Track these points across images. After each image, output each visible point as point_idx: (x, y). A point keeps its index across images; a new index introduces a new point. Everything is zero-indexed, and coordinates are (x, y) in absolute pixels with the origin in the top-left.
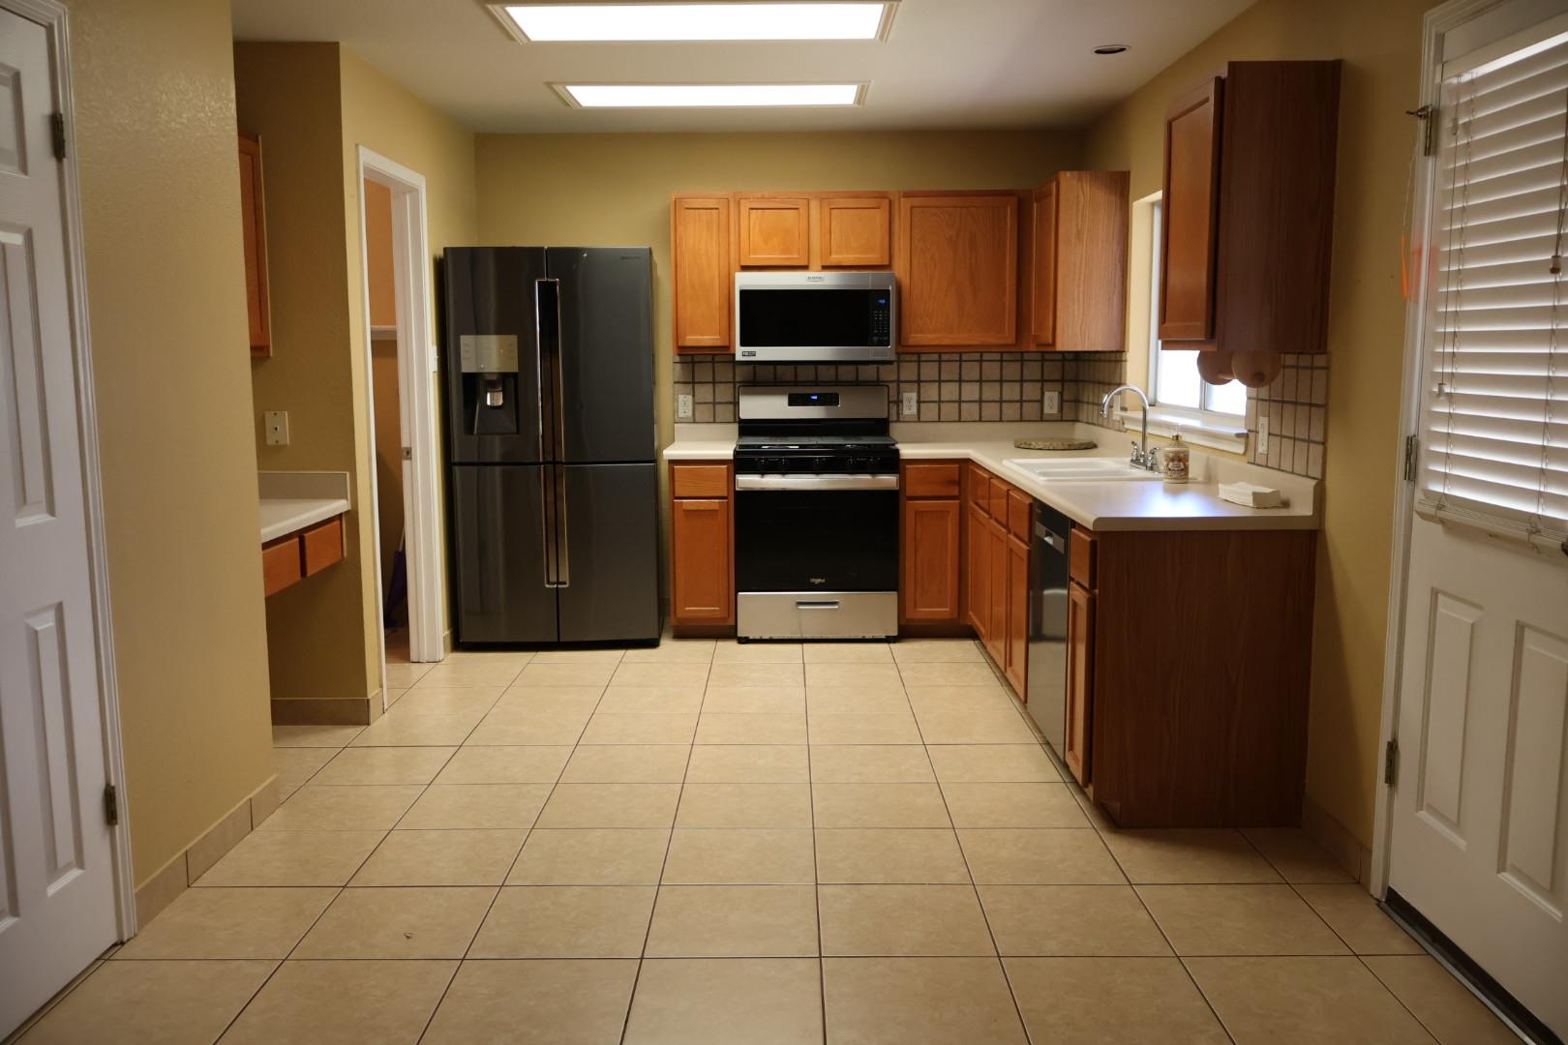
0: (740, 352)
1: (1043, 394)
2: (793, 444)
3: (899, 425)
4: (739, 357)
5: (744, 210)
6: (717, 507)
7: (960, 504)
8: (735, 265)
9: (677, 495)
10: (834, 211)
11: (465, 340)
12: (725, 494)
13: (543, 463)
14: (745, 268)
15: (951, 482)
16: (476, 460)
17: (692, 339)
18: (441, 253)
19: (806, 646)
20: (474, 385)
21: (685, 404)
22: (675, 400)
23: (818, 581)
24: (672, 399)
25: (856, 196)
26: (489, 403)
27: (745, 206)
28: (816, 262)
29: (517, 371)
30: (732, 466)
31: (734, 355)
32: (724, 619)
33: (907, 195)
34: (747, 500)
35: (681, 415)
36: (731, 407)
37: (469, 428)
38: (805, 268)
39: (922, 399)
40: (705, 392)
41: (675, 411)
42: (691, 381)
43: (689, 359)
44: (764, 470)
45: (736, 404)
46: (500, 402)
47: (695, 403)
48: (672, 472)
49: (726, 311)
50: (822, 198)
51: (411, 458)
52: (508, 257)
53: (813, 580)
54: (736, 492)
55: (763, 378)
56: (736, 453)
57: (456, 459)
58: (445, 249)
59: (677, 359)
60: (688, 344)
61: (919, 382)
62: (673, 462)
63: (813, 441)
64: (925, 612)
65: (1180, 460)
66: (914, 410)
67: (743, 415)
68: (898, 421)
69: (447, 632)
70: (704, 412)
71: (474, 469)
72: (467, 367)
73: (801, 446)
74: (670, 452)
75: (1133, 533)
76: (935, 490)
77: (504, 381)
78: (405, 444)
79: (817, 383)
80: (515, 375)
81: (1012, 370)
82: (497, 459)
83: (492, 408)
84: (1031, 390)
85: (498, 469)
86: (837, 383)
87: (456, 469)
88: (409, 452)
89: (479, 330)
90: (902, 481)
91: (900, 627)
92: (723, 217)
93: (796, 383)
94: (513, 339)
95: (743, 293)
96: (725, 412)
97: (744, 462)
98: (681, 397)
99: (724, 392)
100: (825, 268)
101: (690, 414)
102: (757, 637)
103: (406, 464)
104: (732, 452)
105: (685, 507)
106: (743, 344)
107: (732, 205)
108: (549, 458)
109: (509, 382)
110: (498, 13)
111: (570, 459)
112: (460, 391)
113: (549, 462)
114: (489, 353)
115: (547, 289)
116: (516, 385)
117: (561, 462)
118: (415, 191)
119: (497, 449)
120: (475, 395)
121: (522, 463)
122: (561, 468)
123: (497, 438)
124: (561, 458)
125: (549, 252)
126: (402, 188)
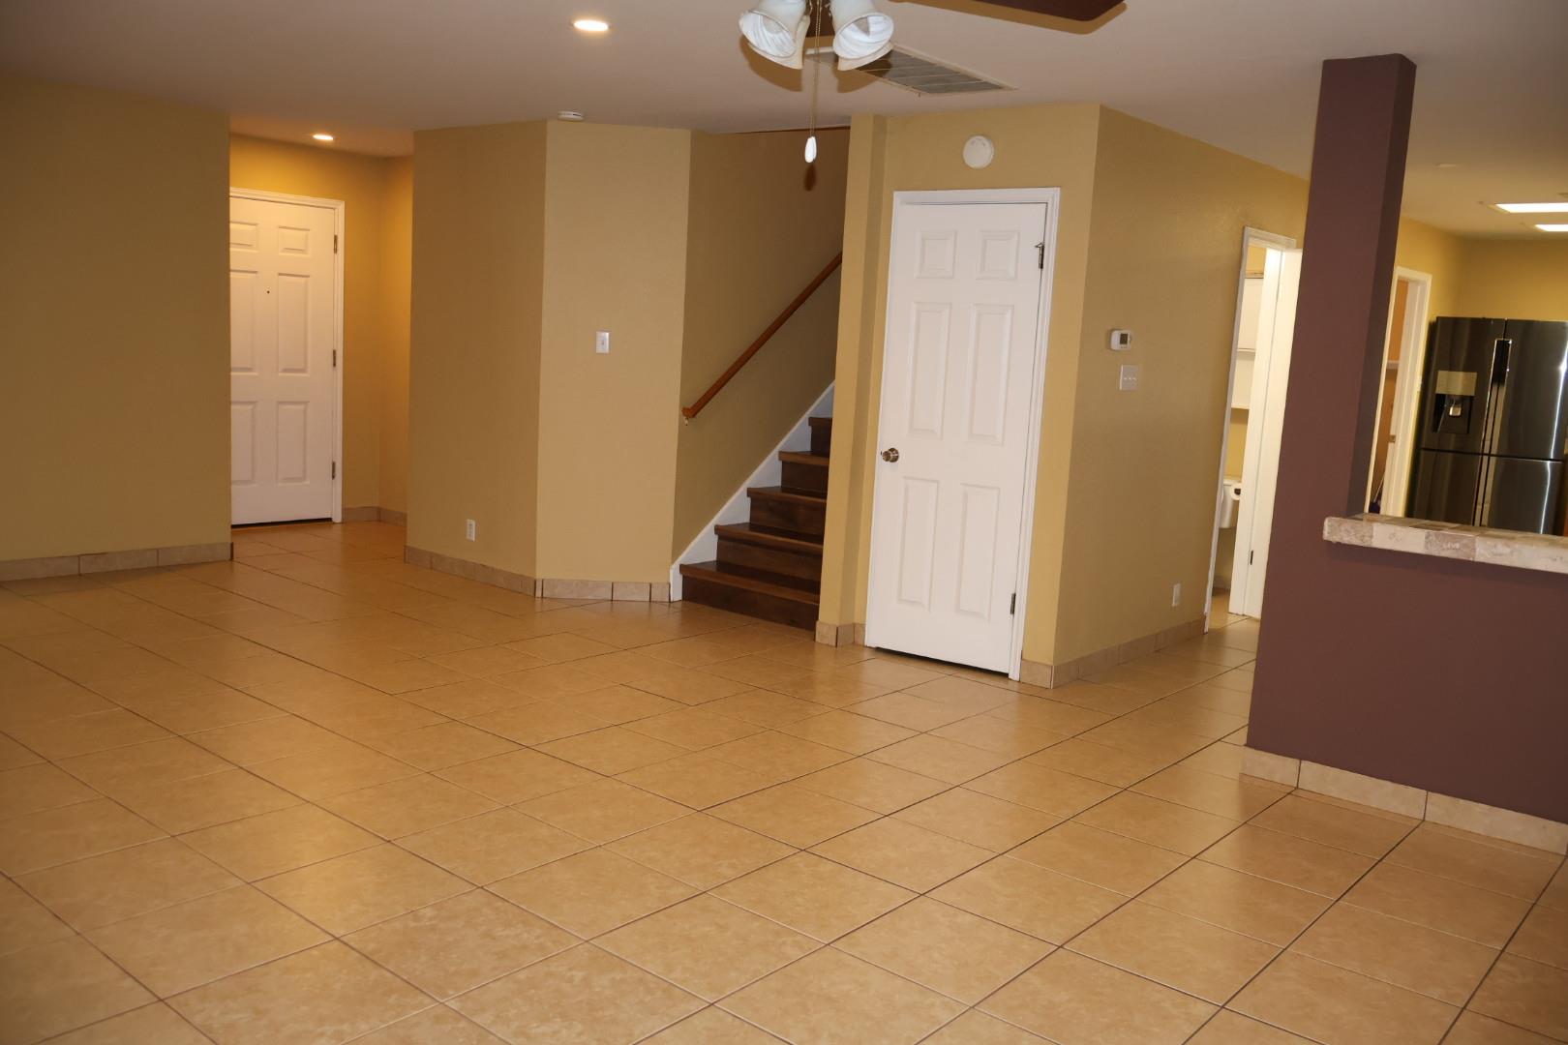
11: (1441, 373)
13: (1483, 454)
16: (1436, 447)
18: (1434, 319)
20: (1441, 401)
26: (1451, 413)
29: (1473, 394)
37: (1435, 428)
46: (1459, 414)
51: (1394, 442)
52: (1479, 325)
57: (1423, 446)
58: (1437, 318)
71: (1434, 453)
72: (1440, 390)
77: (1462, 400)
78: (1392, 433)
80: (1471, 397)
82: (1451, 448)
83: (1452, 416)
85: (1450, 455)
87: (1422, 452)
88: (1394, 437)
89: (1452, 368)
94: (1474, 375)
103: (1391, 445)
108: (1486, 451)
109: (1468, 402)
110: (1491, 206)
111: (1501, 453)
112: (1432, 404)
113: (1486, 454)
114: (1456, 383)
115: (1503, 346)
116: (1472, 405)
117: (1493, 455)
118: (1424, 283)
119: (1452, 442)
120: (1442, 408)
121: (1468, 453)
122: (1493, 460)
123: (1453, 436)
124: (1494, 452)
125: (1507, 322)
126: (1417, 282)
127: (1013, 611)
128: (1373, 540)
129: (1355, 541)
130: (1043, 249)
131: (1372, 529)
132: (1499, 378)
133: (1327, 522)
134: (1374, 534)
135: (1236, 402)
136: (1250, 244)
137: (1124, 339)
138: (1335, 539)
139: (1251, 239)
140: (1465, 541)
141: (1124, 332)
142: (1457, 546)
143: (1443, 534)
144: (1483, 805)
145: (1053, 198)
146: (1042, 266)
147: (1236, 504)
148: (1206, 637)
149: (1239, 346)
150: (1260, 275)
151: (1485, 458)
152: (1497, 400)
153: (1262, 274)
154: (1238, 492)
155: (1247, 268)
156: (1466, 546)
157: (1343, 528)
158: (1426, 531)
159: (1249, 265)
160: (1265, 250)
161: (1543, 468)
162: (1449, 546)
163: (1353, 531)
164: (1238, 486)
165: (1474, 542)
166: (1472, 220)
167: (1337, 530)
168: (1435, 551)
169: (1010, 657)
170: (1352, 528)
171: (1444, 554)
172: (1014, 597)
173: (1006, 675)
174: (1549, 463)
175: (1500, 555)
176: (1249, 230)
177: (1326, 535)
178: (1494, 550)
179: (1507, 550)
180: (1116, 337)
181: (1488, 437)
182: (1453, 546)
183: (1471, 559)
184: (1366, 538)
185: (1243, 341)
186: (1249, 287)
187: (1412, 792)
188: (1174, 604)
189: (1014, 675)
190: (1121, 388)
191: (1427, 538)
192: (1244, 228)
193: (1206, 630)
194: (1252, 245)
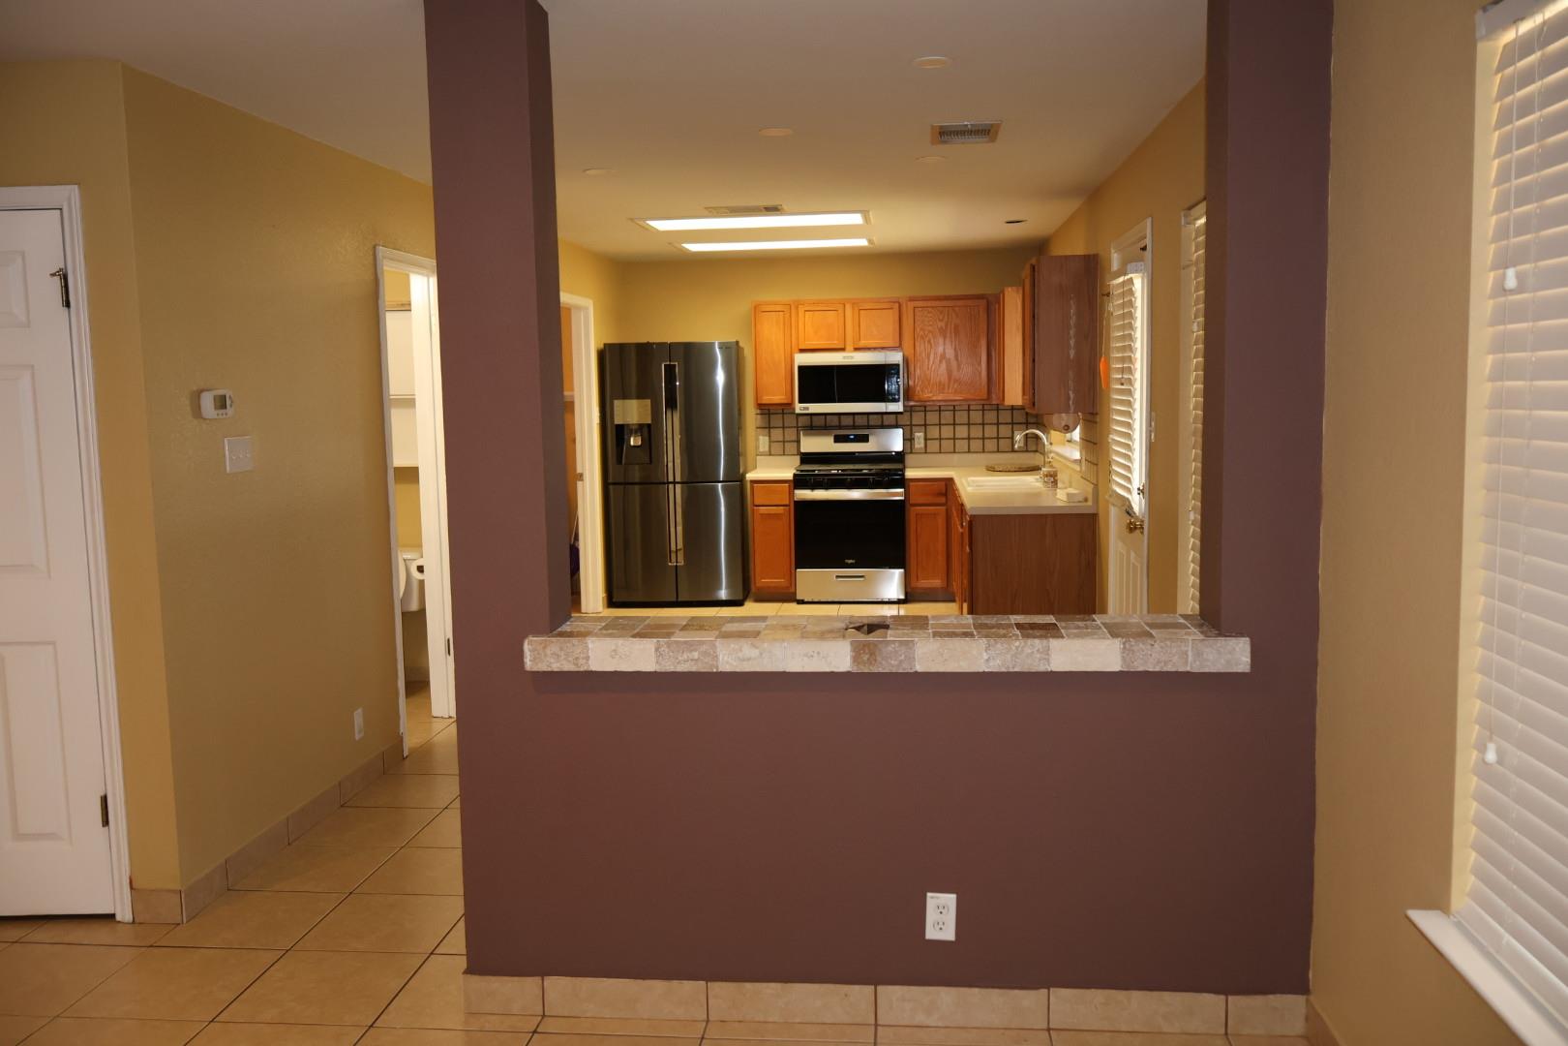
0: (799, 408)
1: (1013, 433)
2: (834, 469)
3: (911, 455)
4: (798, 411)
5: (801, 314)
6: (782, 512)
7: (947, 510)
8: (795, 348)
9: (756, 503)
10: (862, 312)
11: (617, 403)
12: (787, 503)
13: (669, 483)
14: (802, 351)
15: (940, 494)
16: (622, 481)
17: (767, 399)
18: (602, 346)
19: (842, 606)
20: (622, 431)
21: (763, 442)
22: (757, 440)
23: (850, 561)
24: (756, 440)
25: (878, 301)
26: (632, 443)
27: (801, 309)
28: (849, 346)
29: (650, 422)
30: (792, 485)
31: (794, 409)
32: (787, 588)
33: (912, 299)
34: (803, 506)
35: (761, 450)
36: (795, 444)
37: (619, 461)
38: (843, 350)
39: (928, 437)
40: (777, 434)
41: (757, 447)
42: (768, 427)
43: (767, 412)
44: (813, 487)
45: (798, 442)
46: (640, 443)
47: (770, 442)
48: (752, 488)
49: (789, 381)
50: (854, 303)
51: (582, 480)
52: (645, 350)
53: (847, 561)
54: (795, 502)
55: (816, 425)
56: (795, 475)
57: (610, 481)
58: (605, 344)
59: (758, 411)
60: (764, 402)
61: (925, 425)
62: (754, 482)
63: (851, 467)
64: (924, 583)
65: (1051, 476)
66: (922, 445)
67: (802, 451)
68: (911, 453)
69: (604, 595)
70: (777, 447)
71: (622, 487)
72: (618, 421)
73: (842, 470)
74: (750, 476)
75: (992, 516)
76: (931, 500)
77: (641, 429)
78: (579, 470)
79: (854, 427)
80: (649, 426)
81: (991, 416)
82: (637, 480)
83: (634, 446)
84: (1005, 430)
85: (637, 488)
86: (869, 427)
87: (611, 487)
88: (581, 475)
89: (625, 396)
90: (906, 494)
91: (906, 594)
92: (787, 315)
93: (840, 427)
94: (648, 402)
95: (801, 369)
96: (791, 447)
97: (800, 481)
98: (761, 438)
99: (791, 434)
100: (857, 349)
101: (767, 449)
102: (810, 600)
103: (579, 483)
104: (792, 475)
105: (762, 512)
106: (800, 402)
107: (793, 311)
108: (671, 479)
109: (645, 430)
110: (641, 223)
111: (685, 480)
112: (613, 436)
113: (671, 483)
114: (632, 411)
115: (670, 369)
116: (650, 432)
117: (678, 483)
118: (587, 309)
119: (636, 474)
120: (623, 439)
121: (653, 483)
122: (678, 487)
123: (637, 467)
124: (678, 479)
125: (671, 345)
126: (579, 308)
127: (106, 822)
128: (590, 662)
129: (568, 667)
130: (65, 278)
131: (587, 647)
132: (671, 404)
133: (526, 647)
134: (590, 654)
135: (399, 459)
136: (385, 268)
137: (221, 403)
138: (542, 667)
139: (385, 262)
140: (704, 648)
141: (221, 392)
142: (696, 655)
143: (676, 642)
144: (773, 985)
145: (69, 199)
146: (67, 304)
147: (422, 583)
148: (407, 762)
149: (391, 392)
150: (406, 307)
151: (671, 486)
152: (672, 426)
153: (410, 305)
154: (420, 569)
155: (387, 298)
156: (705, 654)
157: (548, 652)
158: (655, 640)
159: (389, 294)
160: (408, 276)
161: (715, 490)
162: (685, 656)
163: (563, 653)
164: (420, 562)
165: (714, 646)
166: (623, 241)
167: (541, 655)
168: (669, 666)
169: (114, 890)
170: (561, 649)
171: (680, 668)
172: (104, 800)
173: (112, 917)
174: (720, 484)
175: (749, 659)
176: (381, 250)
177: (529, 664)
178: (740, 655)
179: (754, 653)
180: (207, 402)
181: (670, 465)
182: (691, 657)
183: (715, 670)
184: (581, 661)
185: (395, 387)
186: (392, 322)
187: (688, 987)
188: (357, 737)
189: (124, 914)
190: (228, 468)
191: (657, 650)
192: (374, 247)
193: (406, 754)
194: (389, 270)
